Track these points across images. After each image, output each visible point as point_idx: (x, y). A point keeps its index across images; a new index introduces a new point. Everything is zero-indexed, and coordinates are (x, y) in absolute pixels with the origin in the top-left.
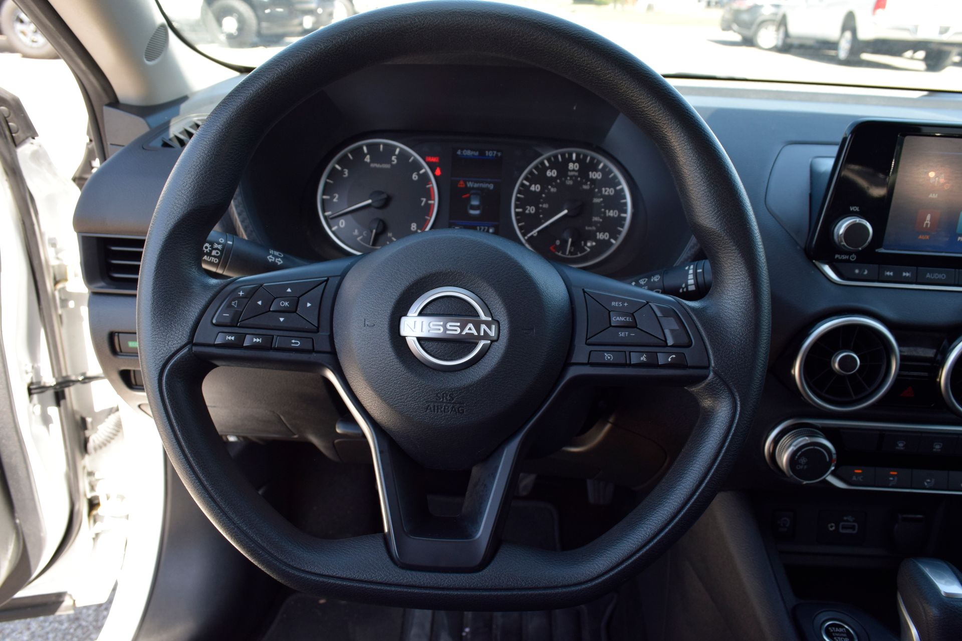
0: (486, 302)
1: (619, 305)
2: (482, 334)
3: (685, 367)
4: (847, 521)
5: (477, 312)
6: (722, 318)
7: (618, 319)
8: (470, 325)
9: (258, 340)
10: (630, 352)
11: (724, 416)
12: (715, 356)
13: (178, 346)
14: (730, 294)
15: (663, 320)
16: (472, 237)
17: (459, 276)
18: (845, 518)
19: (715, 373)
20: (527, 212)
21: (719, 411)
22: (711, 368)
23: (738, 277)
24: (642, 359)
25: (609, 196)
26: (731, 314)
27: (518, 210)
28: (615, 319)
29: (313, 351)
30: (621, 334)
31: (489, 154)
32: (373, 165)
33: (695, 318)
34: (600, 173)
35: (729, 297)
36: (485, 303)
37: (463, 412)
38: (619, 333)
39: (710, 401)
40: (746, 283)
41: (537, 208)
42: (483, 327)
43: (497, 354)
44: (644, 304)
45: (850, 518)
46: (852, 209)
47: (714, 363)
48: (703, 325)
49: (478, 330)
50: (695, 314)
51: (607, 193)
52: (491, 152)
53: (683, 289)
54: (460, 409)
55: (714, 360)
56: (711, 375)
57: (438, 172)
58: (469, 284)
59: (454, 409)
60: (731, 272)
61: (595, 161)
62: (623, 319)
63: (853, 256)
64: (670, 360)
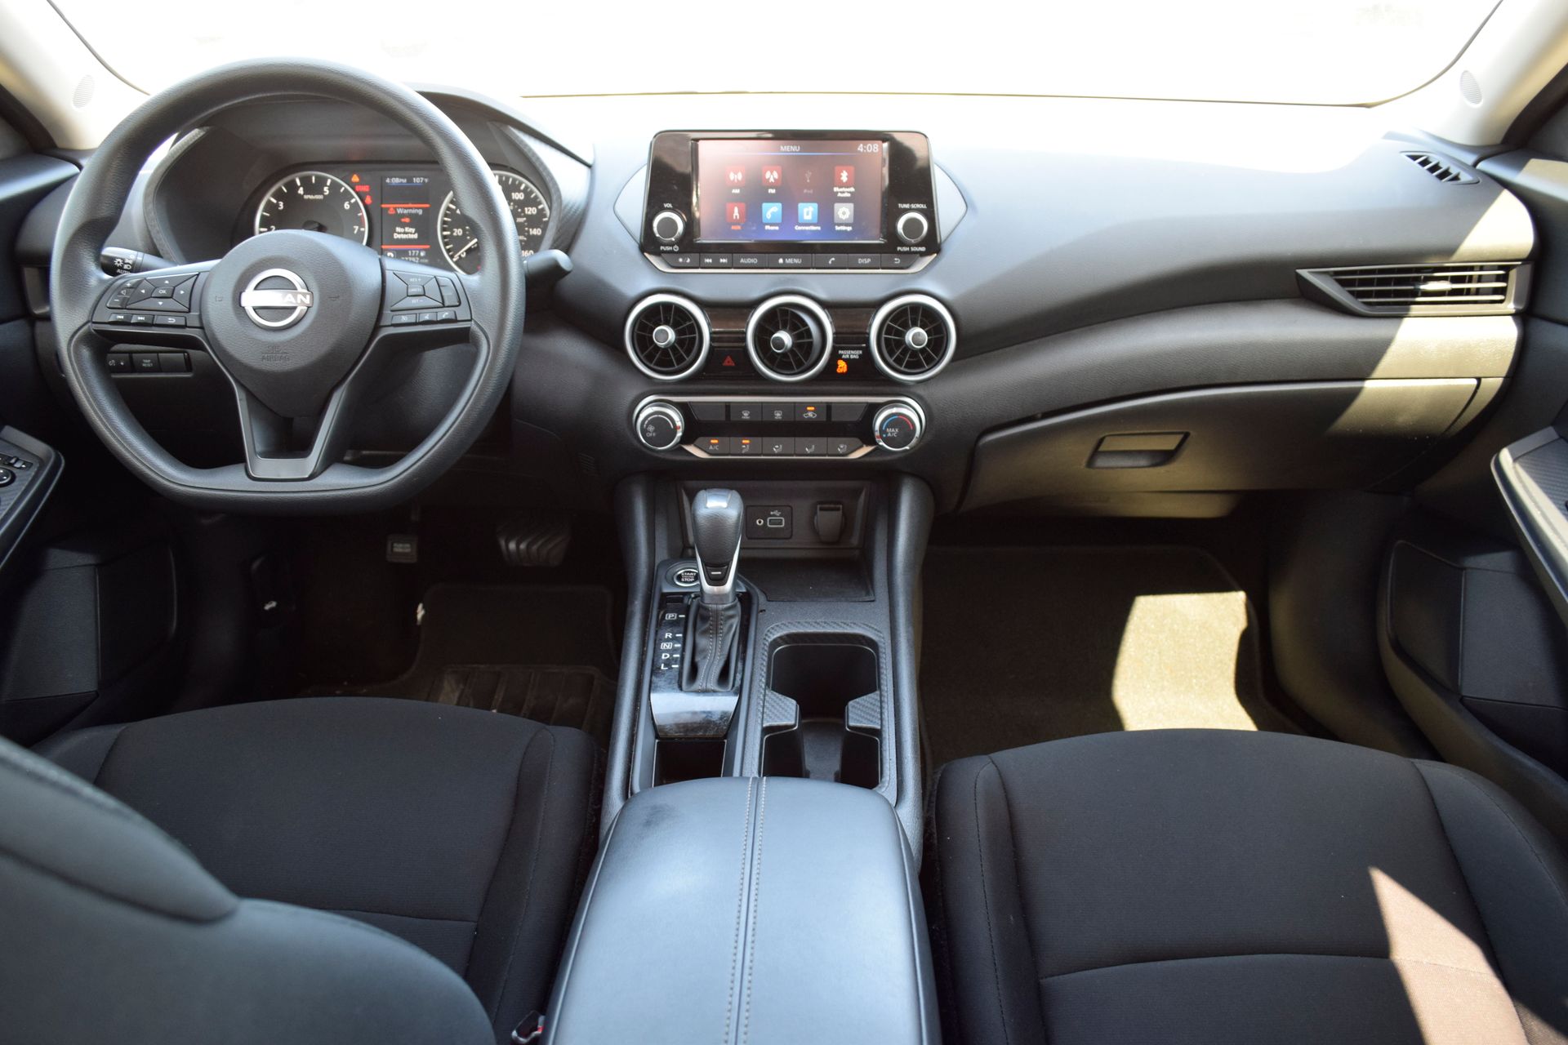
1: (415, 280)
2: (299, 301)
4: (774, 516)
5: (296, 286)
7: (412, 290)
9: (142, 318)
13: (81, 323)
15: (442, 289)
17: (283, 260)
18: (772, 513)
20: (455, 234)
25: (532, 215)
27: (445, 233)
29: (185, 326)
30: (414, 301)
31: (417, 180)
32: (306, 197)
34: (522, 193)
38: (412, 301)
41: (464, 230)
42: (300, 297)
44: (432, 278)
45: (776, 513)
46: (666, 205)
49: (296, 299)
51: (529, 213)
52: (418, 179)
54: (287, 357)
57: (368, 200)
58: (292, 267)
59: (282, 358)
61: (517, 182)
62: (416, 290)
63: (676, 246)
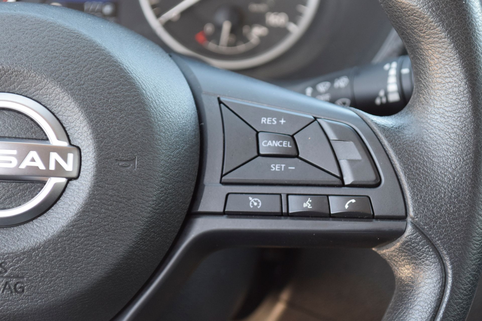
0: (60, 117)
1: (272, 122)
2: (52, 167)
3: (372, 217)
5: (44, 132)
6: (425, 142)
7: (270, 143)
8: (33, 154)
10: (288, 195)
11: (428, 292)
12: (415, 201)
14: (438, 106)
15: (338, 146)
16: (39, 15)
17: (16, 76)
19: (416, 227)
21: (422, 285)
22: (409, 219)
23: (449, 80)
24: (305, 205)
26: (439, 136)
28: (266, 143)
30: (275, 167)
33: (385, 142)
35: (436, 110)
36: (58, 119)
37: (23, 291)
38: (272, 166)
39: (408, 269)
40: (461, 89)
42: (54, 157)
43: (76, 199)
44: (312, 121)
47: (414, 210)
48: (398, 153)
49: (46, 162)
50: (386, 137)
53: (381, 98)
54: (18, 286)
55: (414, 207)
56: (409, 230)
58: (33, 90)
59: (7, 286)
60: (439, 71)
62: (277, 144)
64: (347, 206)
